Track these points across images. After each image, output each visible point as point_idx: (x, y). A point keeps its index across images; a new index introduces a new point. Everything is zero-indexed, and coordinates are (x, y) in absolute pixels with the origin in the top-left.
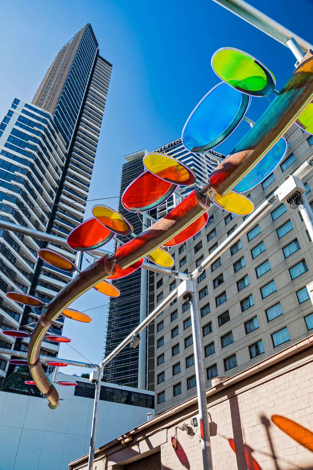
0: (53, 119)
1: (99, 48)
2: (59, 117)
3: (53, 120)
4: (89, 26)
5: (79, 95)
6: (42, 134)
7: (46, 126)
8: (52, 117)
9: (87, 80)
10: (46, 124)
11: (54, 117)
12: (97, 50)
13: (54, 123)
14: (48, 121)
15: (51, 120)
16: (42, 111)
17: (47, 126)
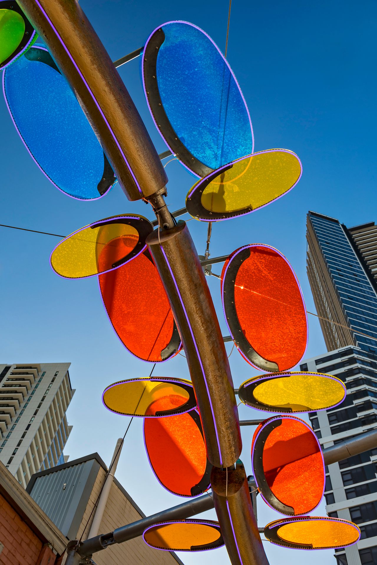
0: (358, 349)
1: (341, 223)
2: (365, 340)
3: (361, 350)
4: (311, 214)
5: (366, 292)
6: (362, 379)
7: (358, 365)
8: (357, 347)
9: (360, 268)
10: (356, 363)
11: (360, 345)
12: (341, 227)
13: (365, 352)
14: (355, 356)
15: (359, 353)
16: (340, 352)
17: (360, 364)
